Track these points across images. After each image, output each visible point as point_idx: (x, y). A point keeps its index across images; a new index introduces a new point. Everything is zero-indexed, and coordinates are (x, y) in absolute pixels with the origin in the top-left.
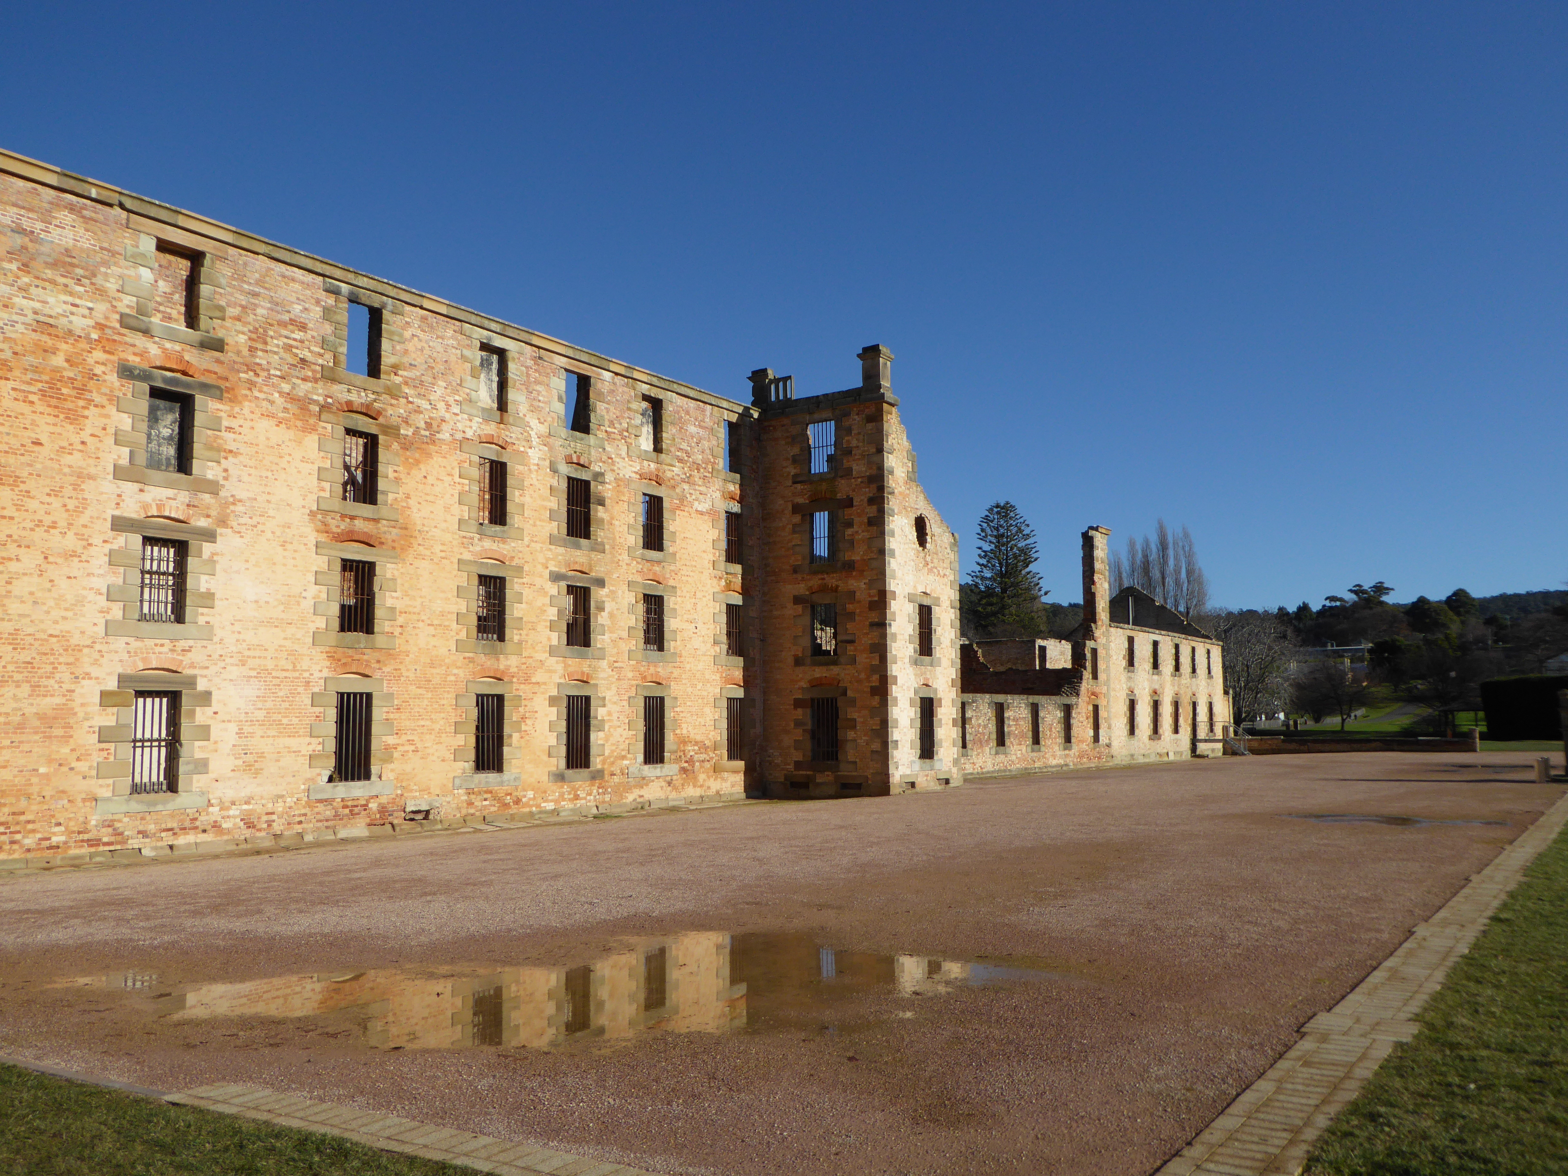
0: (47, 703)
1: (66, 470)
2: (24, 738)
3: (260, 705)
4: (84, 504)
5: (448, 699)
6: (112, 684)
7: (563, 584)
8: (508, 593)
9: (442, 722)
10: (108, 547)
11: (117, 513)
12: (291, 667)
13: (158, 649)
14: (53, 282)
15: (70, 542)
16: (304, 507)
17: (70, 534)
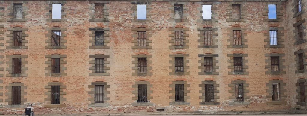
0: (79, 88)
1: (81, 48)
2: (76, 93)
3: (120, 87)
4: (84, 53)
7: (203, 57)
8: (184, 61)
10: (88, 60)
11: (90, 54)
12: (127, 80)
13: (99, 78)
14: (77, 16)
16: (128, 48)
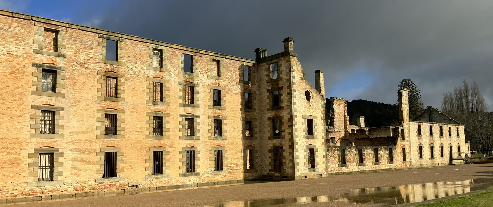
0: (12, 157)
1: (17, 93)
2: (5, 166)
3: (79, 156)
4: (23, 102)
5: (143, 153)
6: (32, 151)
7: (184, 118)
8: (164, 122)
9: (141, 160)
10: (30, 114)
11: (33, 104)
12: (89, 145)
13: (46, 141)
14: (12, 42)
15: (18, 113)
16: (93, 99)
17: (18, 111)
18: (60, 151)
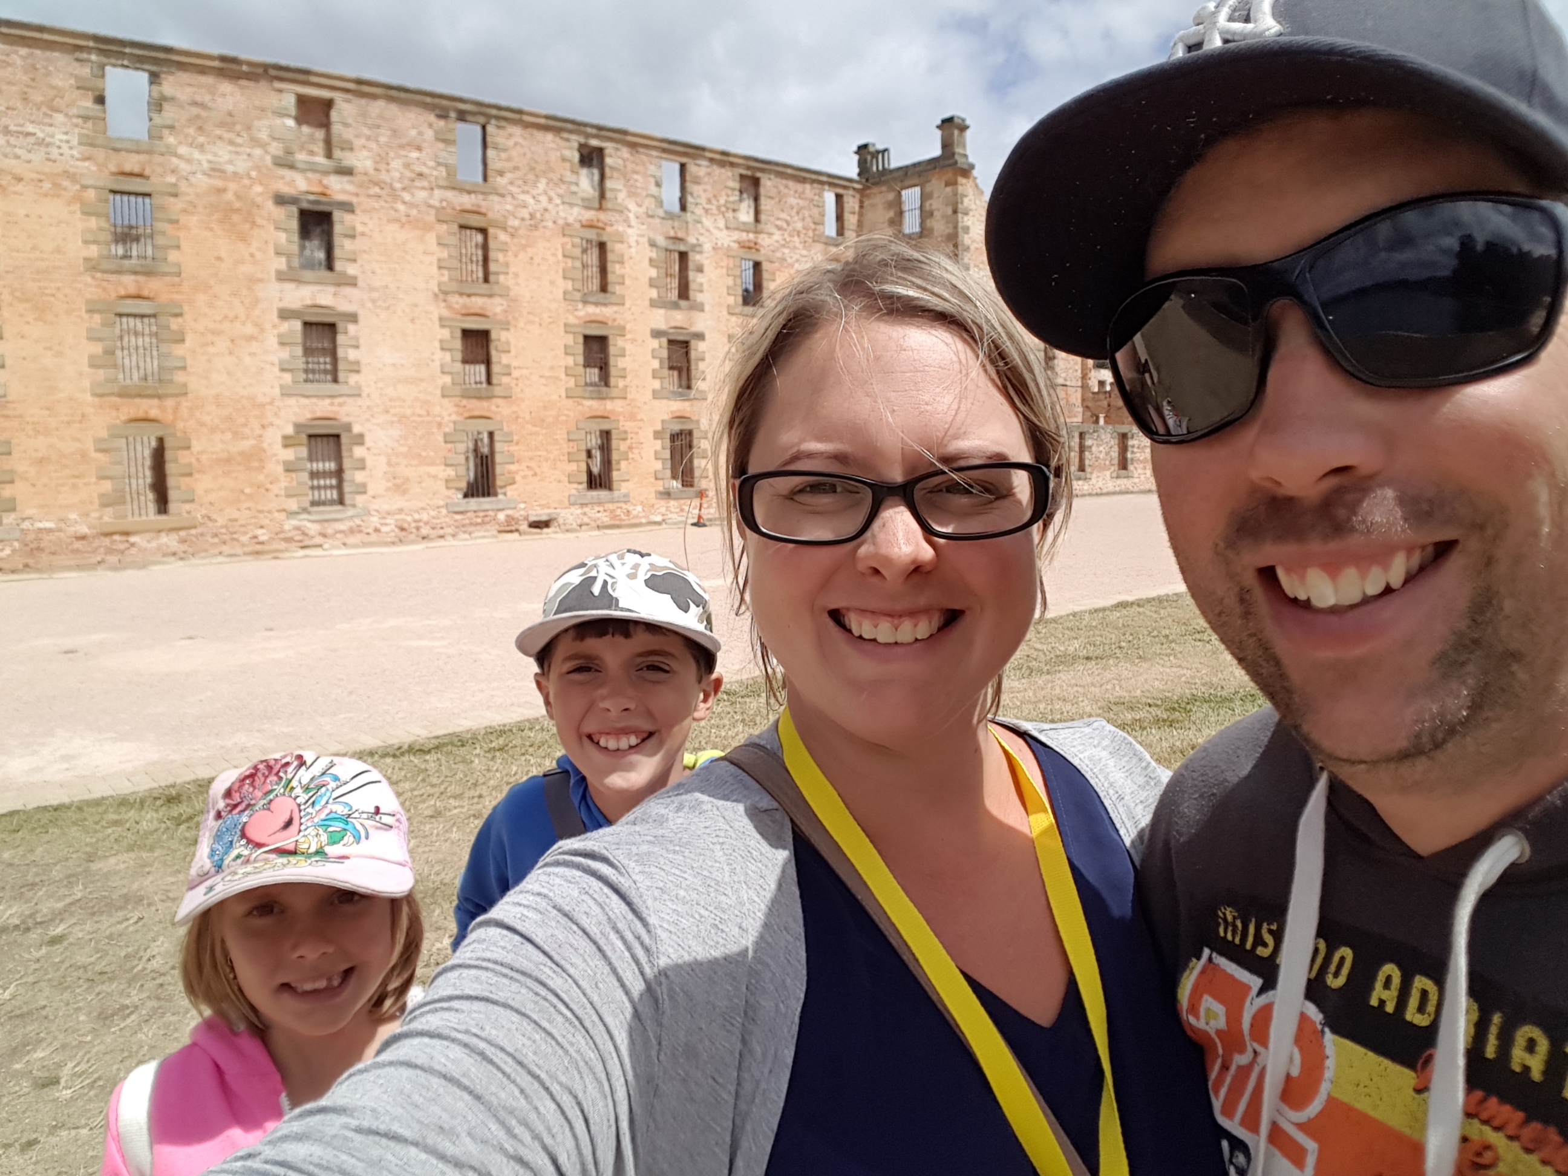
3: (402, 442)
4: (256, 301)
5: (562, 435)
6: (289, 430)
8: (611, 346)
9: (556, 453)
10: (276, 332)
11: (281, 306)
12: (425, 413)
13: (321, 405)
15: (249, 329)
16: (427, 290)
17: (249, 323)
18: (356, 429)
